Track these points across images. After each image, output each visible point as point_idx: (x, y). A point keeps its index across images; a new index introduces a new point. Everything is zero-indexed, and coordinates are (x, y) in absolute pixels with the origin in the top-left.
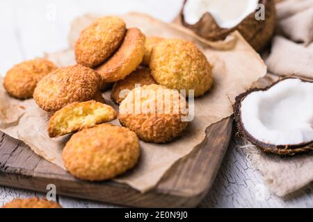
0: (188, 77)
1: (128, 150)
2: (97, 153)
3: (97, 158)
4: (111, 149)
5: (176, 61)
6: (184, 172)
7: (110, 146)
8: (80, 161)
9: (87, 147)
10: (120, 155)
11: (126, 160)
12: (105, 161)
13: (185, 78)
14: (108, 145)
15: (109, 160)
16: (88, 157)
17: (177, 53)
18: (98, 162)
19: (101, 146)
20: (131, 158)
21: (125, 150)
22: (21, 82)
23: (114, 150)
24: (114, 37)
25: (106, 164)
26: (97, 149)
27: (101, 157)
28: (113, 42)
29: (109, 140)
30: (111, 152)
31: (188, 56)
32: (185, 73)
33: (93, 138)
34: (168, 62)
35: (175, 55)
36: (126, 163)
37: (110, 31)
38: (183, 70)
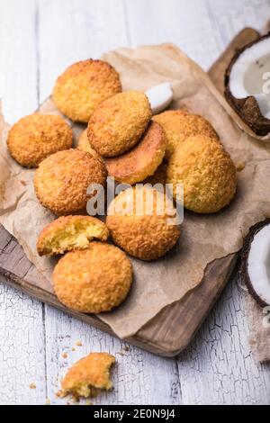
0: (205, 197)
1: (117, 291)
2: (86, 290)
3: (84, 295)
4: (99, 288)
5: (195, 178)
6: (168, 319)
7: (99, 286)
8: (68, 293)
9: (77, 279)
10: (107, 296)
11: (112, 301)
12: (91, 300)
13: (200, 198)
14: (98, 283)
15: (95, 300)
16: (76, 291)
17: (199, 166)
18: (84, 300)
19: (91, 284)
20: (118, 298)
21: (113, 291)
22: (26, 150)
23: (102, 291)
24: (132, 135)
25: (93, 303)
26: (85, 285)
27: (89, 295)
28: (131, 140)
29: (99, 278)
30: (99, 292)
31: (210, 172)
32: (202, 192)
33: (85, 269)
34: (187, 176)
35: (196, 169)
36: (113, 304)
37: (130, 127)
38: (200, 189)
